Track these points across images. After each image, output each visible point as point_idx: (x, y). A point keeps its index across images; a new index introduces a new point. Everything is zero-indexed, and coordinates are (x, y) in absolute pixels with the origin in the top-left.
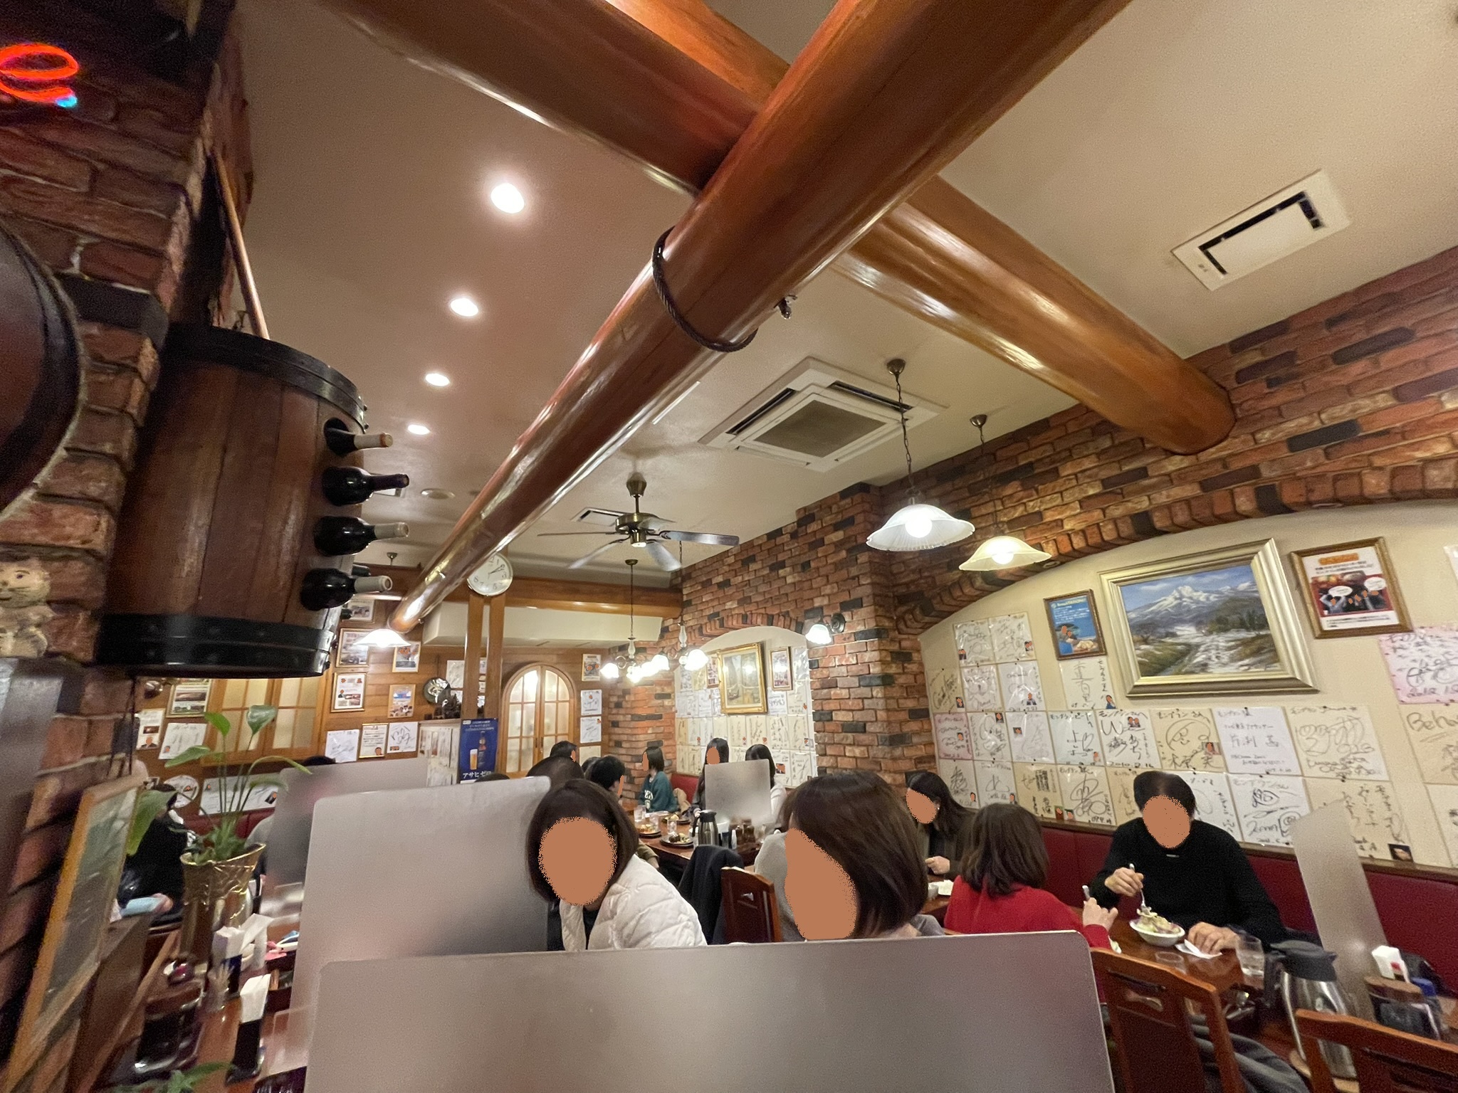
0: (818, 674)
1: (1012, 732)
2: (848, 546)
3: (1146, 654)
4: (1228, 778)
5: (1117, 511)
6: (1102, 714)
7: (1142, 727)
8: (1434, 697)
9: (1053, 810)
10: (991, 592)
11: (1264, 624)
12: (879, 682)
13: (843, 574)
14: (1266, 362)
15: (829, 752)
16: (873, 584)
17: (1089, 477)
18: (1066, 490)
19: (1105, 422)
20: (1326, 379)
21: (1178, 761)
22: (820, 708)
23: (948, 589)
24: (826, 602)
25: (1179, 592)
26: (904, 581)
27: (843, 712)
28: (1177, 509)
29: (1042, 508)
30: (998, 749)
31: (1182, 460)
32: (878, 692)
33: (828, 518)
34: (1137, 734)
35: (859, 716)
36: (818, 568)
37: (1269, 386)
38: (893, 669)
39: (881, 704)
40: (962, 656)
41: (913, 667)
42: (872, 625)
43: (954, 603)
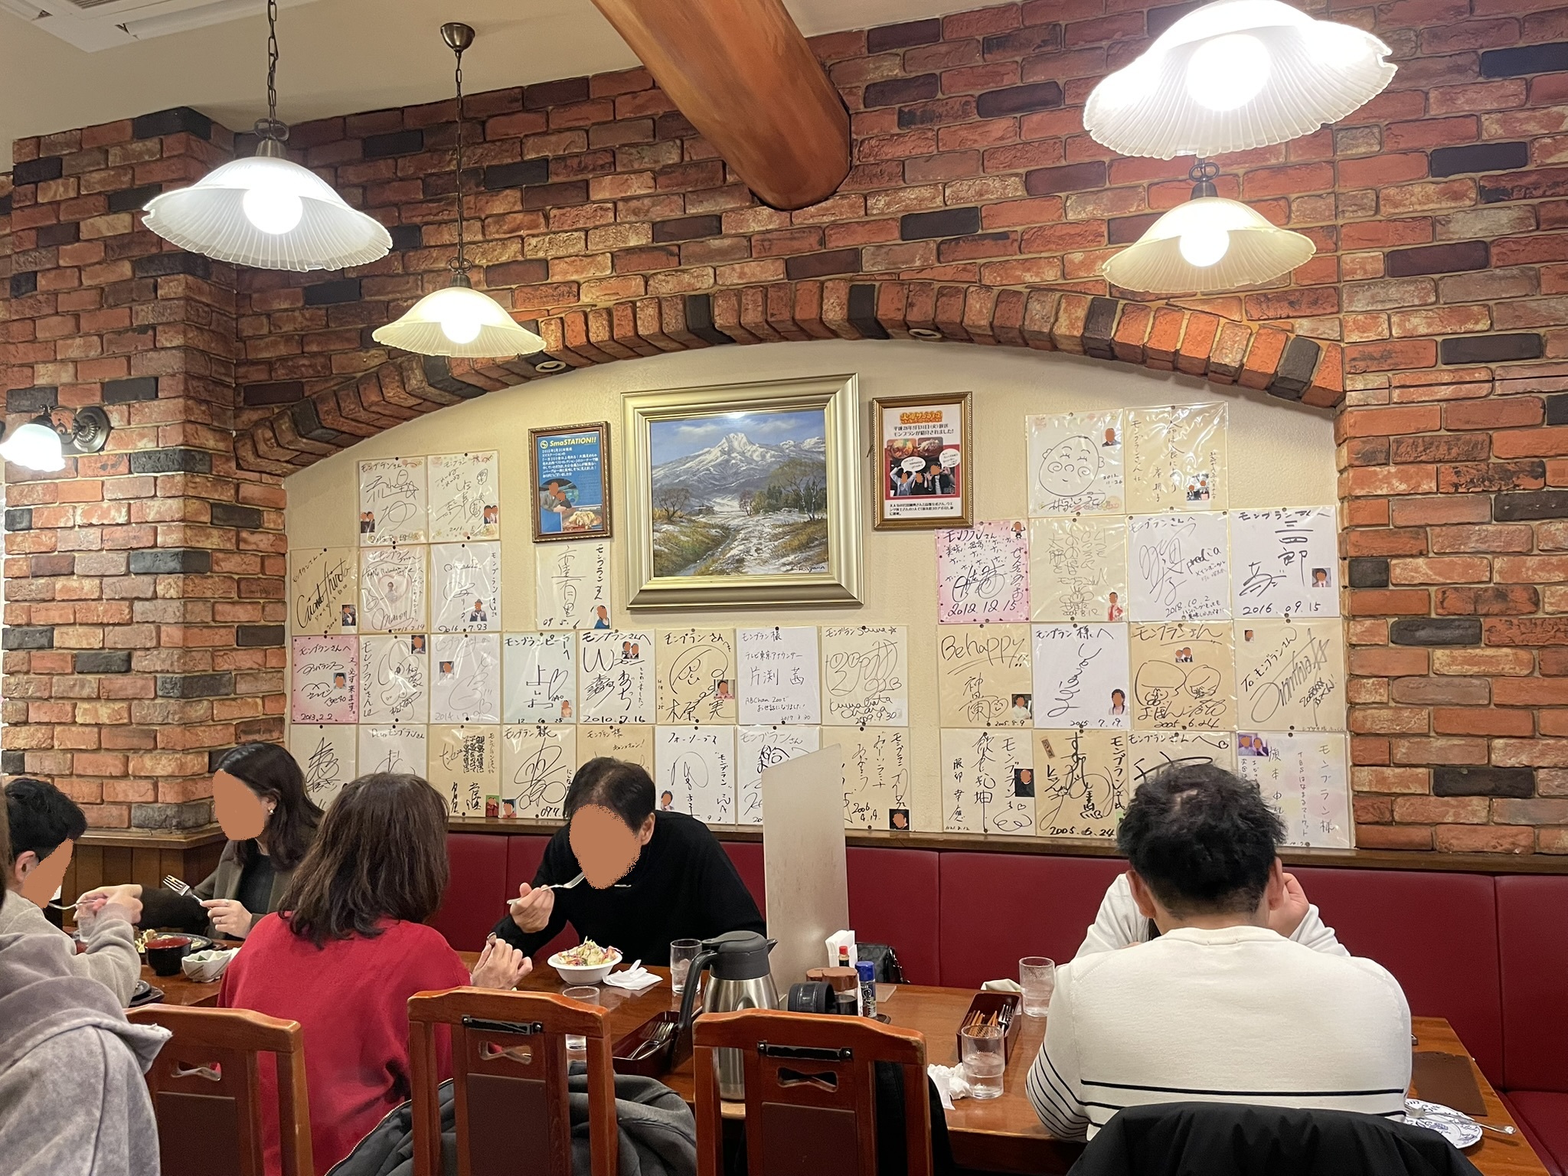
0: (26, 542)
1: (436, 668)
2: (136, 252)
3: (668, 539)
4: (735, 731)
5: (666, 285)
6: (587, 637)
7: (641, 658)
8: (973, 615)
9: (482, 803)
10: (443, 405)
11: (821, 504)
12: (174, 564)
13: (119, 317)
14: (906, 82)
15: (33, 717)
16: (185, 349)
17: (636, 212)
18: (596, 228)
19: (677, 115)
20: (964, 133)
21: (679, 710)
22: (22, 620)
23: (354, 385)
24: (66, 376)
25: (729, 441)
26: (265, 355)
27: (81, 630)
28: (748, 299)
29: (552, 253)
30: (407, 701)
31: (771, 216)
32: (169, 587)
33: (97, 176)
34: (632, 668)
35: (118, 638)
36: (56, 294)
37: (900, 125)
38: (212, 541)
39: (172, 612)
40: (367, 526)
41: (259, 541)
42: (174, 439)
43: (363, 415)
